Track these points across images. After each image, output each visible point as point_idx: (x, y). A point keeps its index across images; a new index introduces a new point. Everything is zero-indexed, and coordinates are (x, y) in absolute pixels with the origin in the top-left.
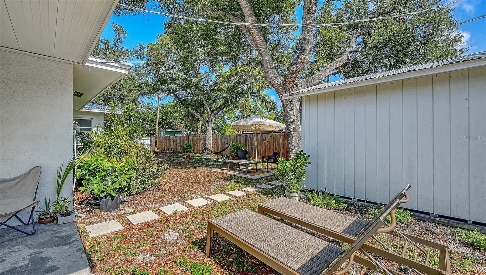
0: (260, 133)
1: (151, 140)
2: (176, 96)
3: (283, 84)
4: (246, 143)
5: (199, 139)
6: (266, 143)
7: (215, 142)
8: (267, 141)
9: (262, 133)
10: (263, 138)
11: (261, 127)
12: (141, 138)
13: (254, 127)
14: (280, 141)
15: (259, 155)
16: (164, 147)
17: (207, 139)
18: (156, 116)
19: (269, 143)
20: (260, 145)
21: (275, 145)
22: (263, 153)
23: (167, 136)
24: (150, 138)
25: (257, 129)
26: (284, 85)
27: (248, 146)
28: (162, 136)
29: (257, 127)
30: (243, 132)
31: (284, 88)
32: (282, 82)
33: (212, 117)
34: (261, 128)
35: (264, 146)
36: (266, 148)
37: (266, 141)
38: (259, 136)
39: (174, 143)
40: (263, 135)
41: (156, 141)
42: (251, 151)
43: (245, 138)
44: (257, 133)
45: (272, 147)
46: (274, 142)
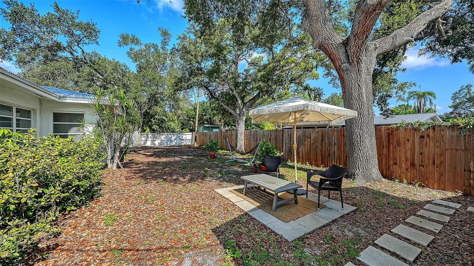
0: (301, 128)
1: (192, 135)
2: (207, 88)
3: (344, 44)
4: (283, 141)
5: (232, 135)
6: (310, 142)
7: (248, 138)
8: (312, 139)
9: (303, 128)
10: (305, 135)
11: (304, 117)
12: (183, 134)
13: (293, 119)
14: (333, 139)
15: (301, 158)
16: (202, 143)
17: (239, 135)
18: (196, 112)
19: (316, 142)
20: (301, 144)
21: (325, 145)
22: (305, 156)
23: (205, 131)
24: (191, 133)
25: (298, 121)
26: (346, 47)
27: (286, 144)
28: (201, 131)
29: (297, 118)
30: (283, 126)
31: (346, 52)
32: (341, 41)
33: (244, 110)
34: (305, 119)
35: (308, 145)
36: (310, 149)
37: (310, 138)
38: (301, 131)
39: (209, 138)
40: (307, 131)
41: (196, 137)
42: (289, 151)
43: (281, 134)
44: (297, 128)
45: (320, 147)
46: (322, 140)
